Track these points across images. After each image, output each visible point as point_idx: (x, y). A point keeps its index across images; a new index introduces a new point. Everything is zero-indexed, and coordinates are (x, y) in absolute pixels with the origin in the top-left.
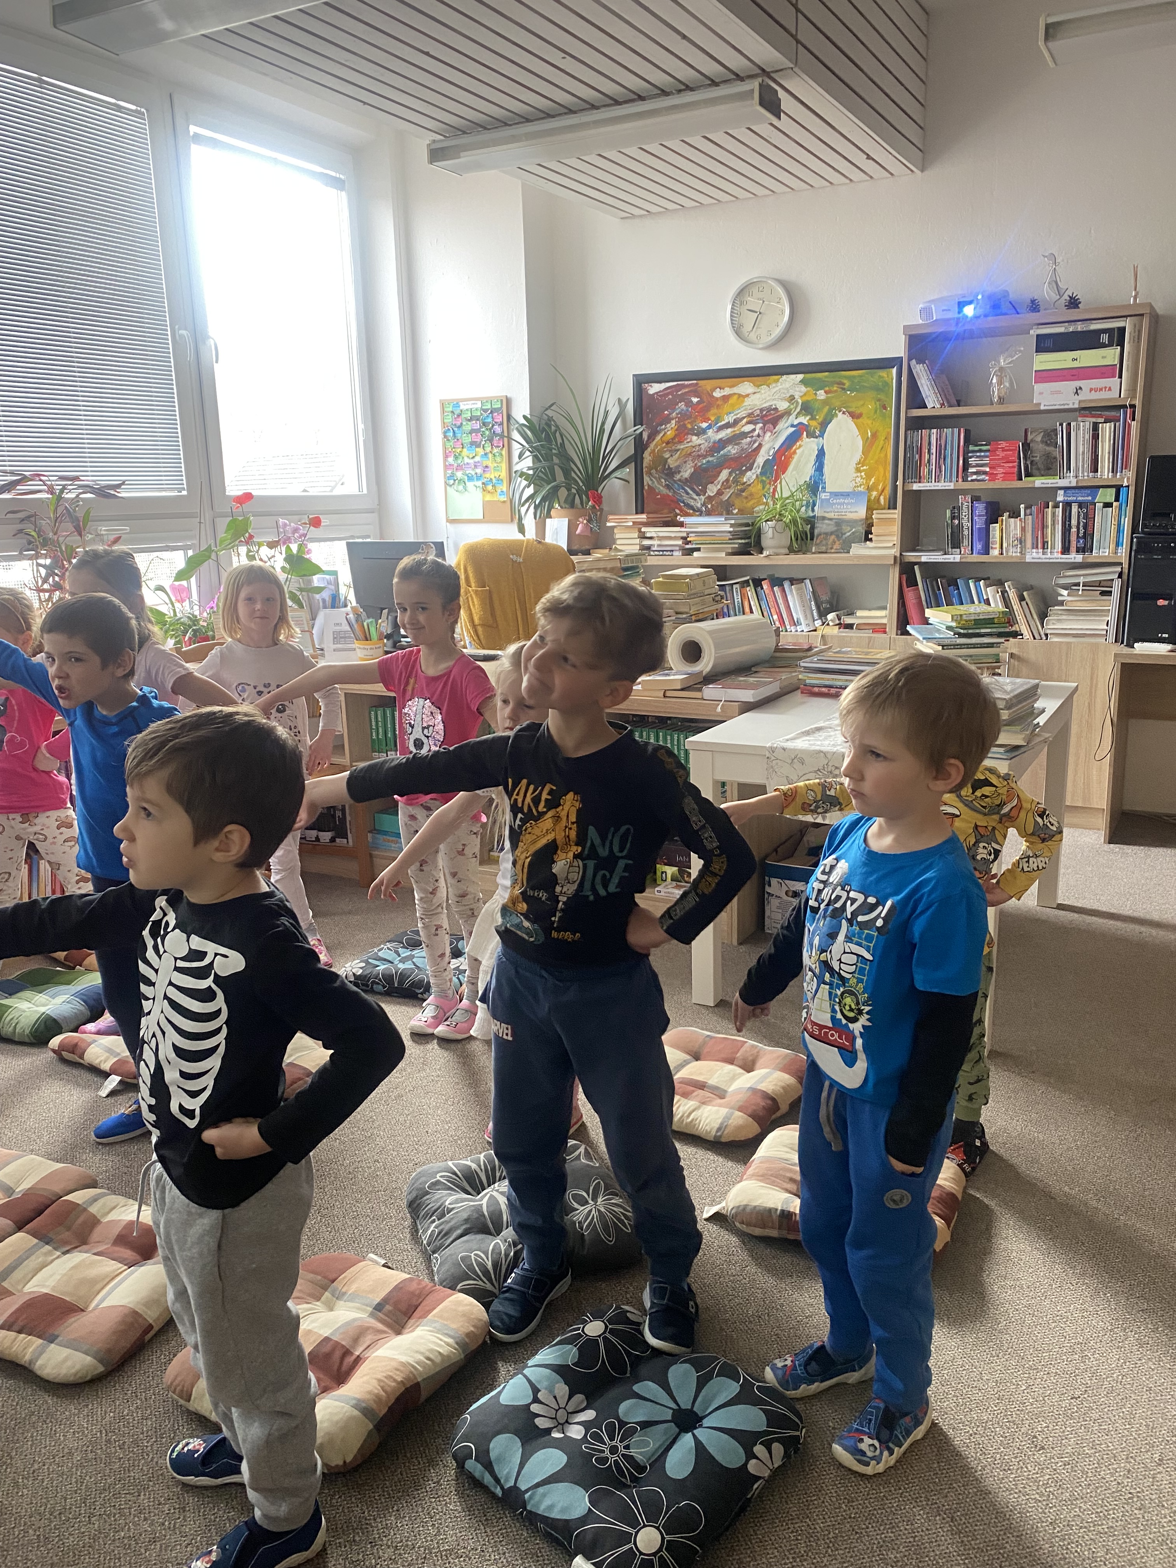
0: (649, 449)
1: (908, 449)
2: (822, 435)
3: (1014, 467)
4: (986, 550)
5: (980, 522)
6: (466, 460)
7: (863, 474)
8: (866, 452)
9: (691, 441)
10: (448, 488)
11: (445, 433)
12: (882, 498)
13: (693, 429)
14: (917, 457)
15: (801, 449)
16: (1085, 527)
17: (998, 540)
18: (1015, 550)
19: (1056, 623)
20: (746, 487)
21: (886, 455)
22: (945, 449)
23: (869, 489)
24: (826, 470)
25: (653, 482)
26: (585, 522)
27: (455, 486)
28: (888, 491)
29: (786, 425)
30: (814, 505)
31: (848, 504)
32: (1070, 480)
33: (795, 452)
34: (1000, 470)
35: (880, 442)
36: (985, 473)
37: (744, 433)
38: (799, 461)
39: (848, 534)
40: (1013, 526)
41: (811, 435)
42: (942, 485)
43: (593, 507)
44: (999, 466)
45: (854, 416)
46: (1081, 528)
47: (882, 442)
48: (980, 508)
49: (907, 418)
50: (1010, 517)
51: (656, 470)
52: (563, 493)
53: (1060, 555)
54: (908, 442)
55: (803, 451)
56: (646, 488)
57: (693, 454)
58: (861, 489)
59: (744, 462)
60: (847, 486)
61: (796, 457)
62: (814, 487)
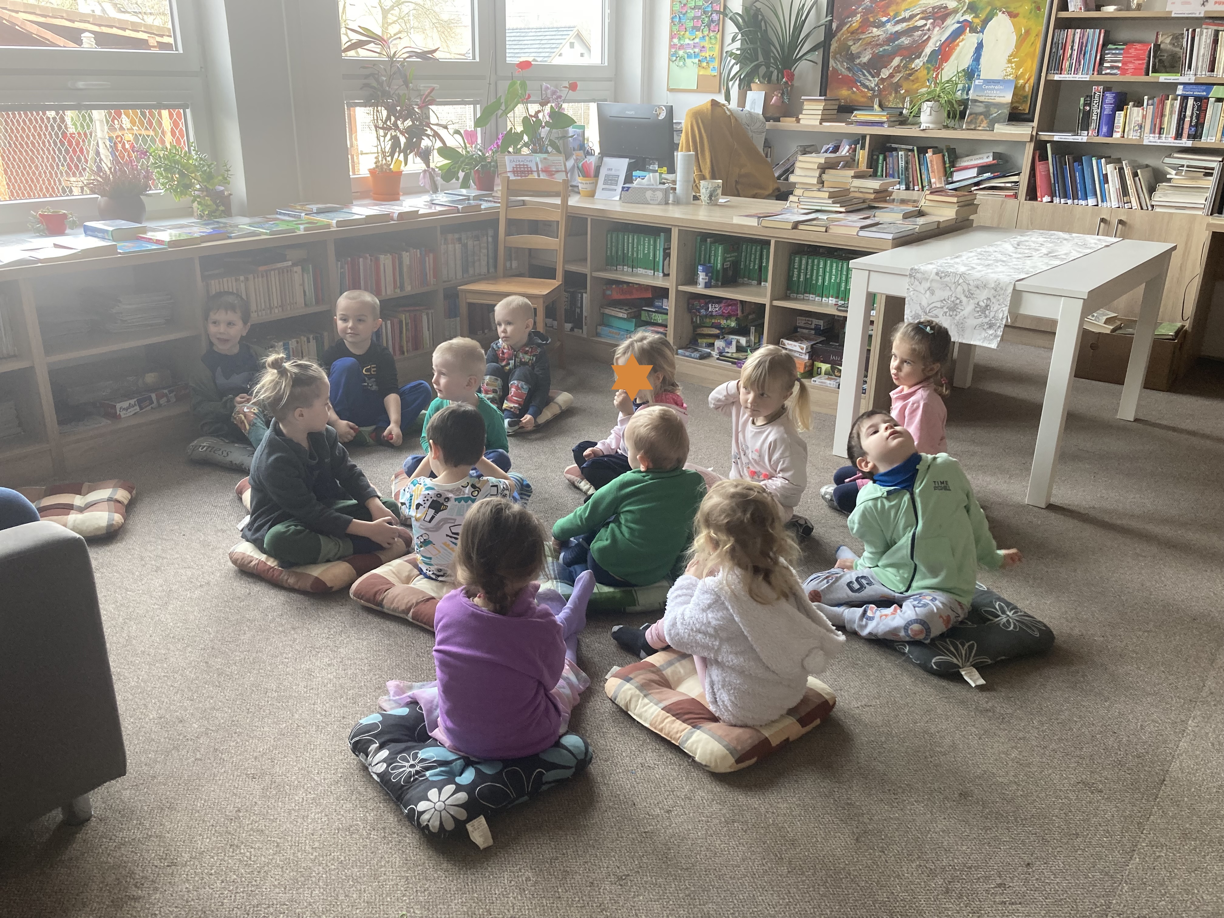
0: (836, 38)
1: (1054, 45)
2: (982, 31)
3: (1143, 64)
4: (1110, 134)
5: (1108, 110)
6: (687, 41)
7: (1013, 65)
8: (1018, 46)
9: (872, 32)
10: (671, 63)
11: (672, 18)
12: (1027, 85)
13: (875, 21)
14: (1061, 52)
15: (963, 42)
16: (1198, 117)
17: (1121, 125)
18: (1135, 134)
19: (1161, 196)
20: (914, 71)
21: (1035, 49)
22: (1086, 46)
23: (1017, 78)
24: (982, 60)
25: (837, 65)
26: (780, 95)
27: (677, 62)
28: (1032, 81)
29: (953, 22)
30: (969, 90)
31: (997, 90)
32: (1189, 77)
33: (958, 45)
34: (1131, 66)
35: (1032, 38)
36: (1117, 68)
37: (916, 26)
38: (960, 52)
39: (995, 115)
40: (1135, 114)
41: (973, 30)
42: (1080, 77)
43: (786, 83)
44: (1131, 62)
45: (1012, 15)
46: (1194, 118)
47: (1033, 39)
48: (1110, 97)
49: (1057, 19)
50: (1134, 106)
51: (841, 55)
52: (762, 70)
53: (1173, 141)
54: (1055, 39)
55: (965, 44)
56: (831, 69)
57: (873, 43)
58: (1011, 77)
59: (915, 51)
60: (997, 75)
61: (958, 49)
62: (970, 74)
